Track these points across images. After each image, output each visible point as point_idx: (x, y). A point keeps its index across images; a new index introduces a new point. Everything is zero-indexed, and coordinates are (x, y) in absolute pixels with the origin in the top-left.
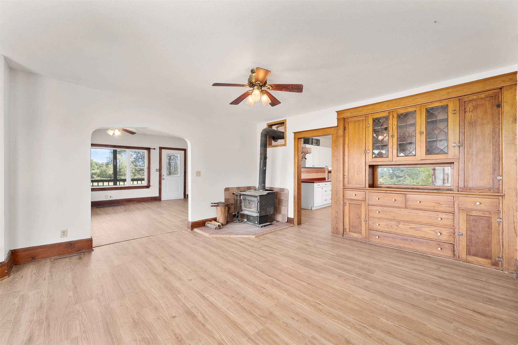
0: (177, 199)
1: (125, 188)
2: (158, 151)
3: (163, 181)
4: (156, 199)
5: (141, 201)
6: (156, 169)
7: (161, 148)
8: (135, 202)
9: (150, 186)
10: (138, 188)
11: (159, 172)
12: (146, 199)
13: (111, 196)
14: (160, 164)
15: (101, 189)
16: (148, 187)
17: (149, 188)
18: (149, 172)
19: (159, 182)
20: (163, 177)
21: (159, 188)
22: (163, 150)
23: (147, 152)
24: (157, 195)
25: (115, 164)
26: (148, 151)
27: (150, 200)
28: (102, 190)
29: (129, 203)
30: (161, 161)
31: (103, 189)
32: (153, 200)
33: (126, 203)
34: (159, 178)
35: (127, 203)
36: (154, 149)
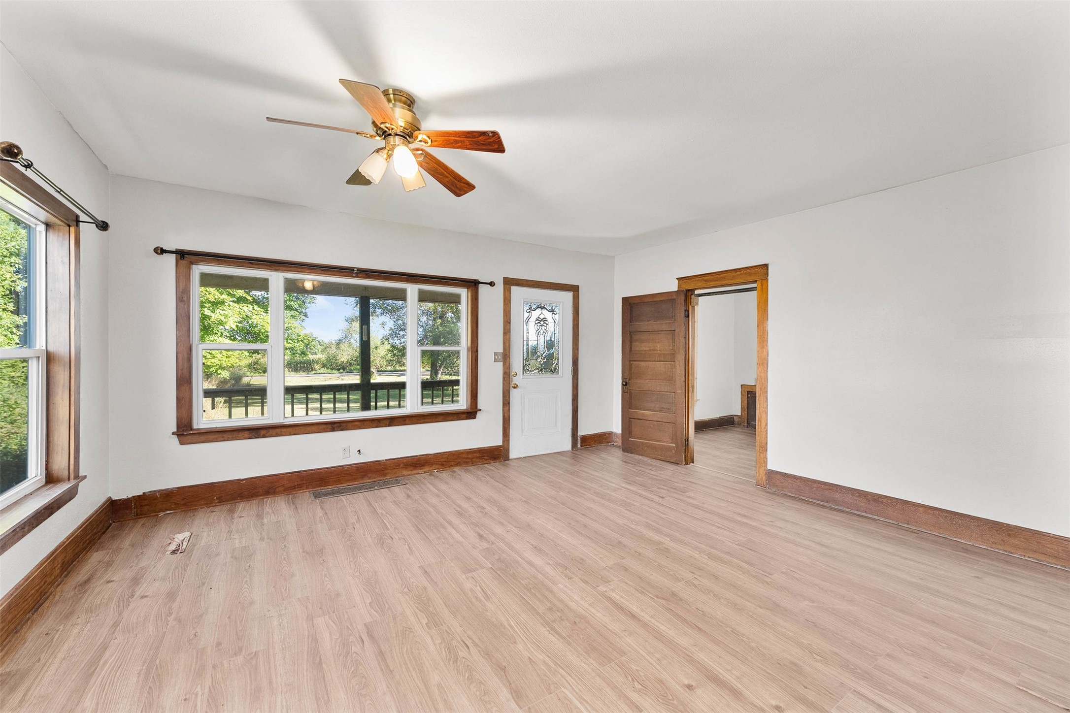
0: (553, 452)
1: (405, 420)
2: (500, 287)
3: (514, 393)
4: (496, 453)
5: (452, 463)
6: (496, 354)
7: (509, 282)
8: (434, 466)
9: (476, 413)
10: (441, 417)
11: (502, 363)
12: (465, 456)
13: (359, 451)
14: (507, 337)
15: (329, 426)
16: (471, 413)
17: (475, 418)
18: (474, 361)
19: (504, 397)
20: (515, 380)
21: (504, 416)
22: (514, 289)
23: (470, 294)
24: (498, 441)
25: (364, 339)
26: (470, 291)
27: (478, 460)
28: (333, 430)
29: (415, 472)
30: (510, 326)
31: (335, 426)
32: (487, 460)
33: (405, 472)
34: (503, 384)
35: (410, 472)
36: (492, 284)
